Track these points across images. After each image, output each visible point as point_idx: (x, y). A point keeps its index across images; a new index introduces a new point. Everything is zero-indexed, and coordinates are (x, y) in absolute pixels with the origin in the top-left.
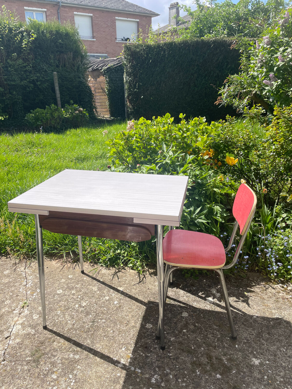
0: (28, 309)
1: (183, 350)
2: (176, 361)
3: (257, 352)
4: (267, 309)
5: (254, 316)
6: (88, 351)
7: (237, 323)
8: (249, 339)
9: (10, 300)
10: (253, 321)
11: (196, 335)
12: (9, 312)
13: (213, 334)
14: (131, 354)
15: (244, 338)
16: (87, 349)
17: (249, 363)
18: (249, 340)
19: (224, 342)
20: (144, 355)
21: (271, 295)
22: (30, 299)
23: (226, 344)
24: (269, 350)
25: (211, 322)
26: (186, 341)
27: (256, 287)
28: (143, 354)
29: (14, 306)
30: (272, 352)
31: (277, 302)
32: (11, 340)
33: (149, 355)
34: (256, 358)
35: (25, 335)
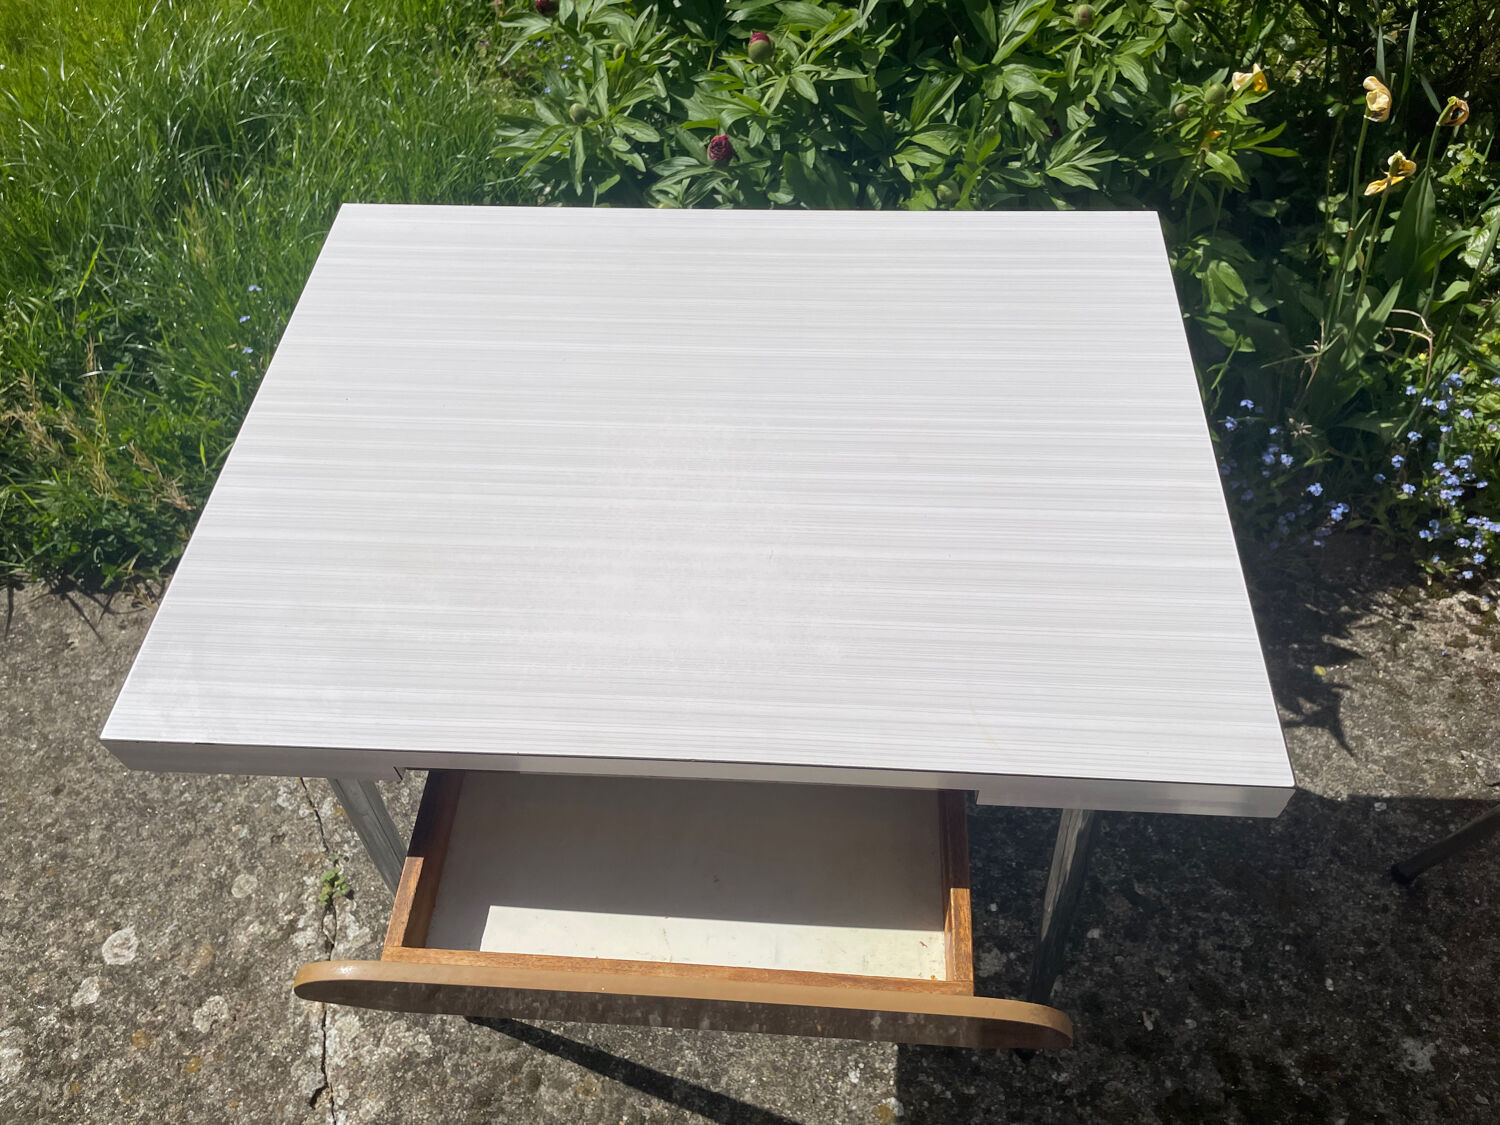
0: (354, 913)
1: (1110, 1044)
2: (1095, 1107)
3: (1415, 1003)
4: (1426, 752)
5: (1377, 799)
6: (703, 1115)
7: (1307, 852)
8: (1375, 936)
9: (251, 869)
10: (1376, 831)
11: (1149, 947)
12: (270, 945)
13: (1219, 931)
14: (893, 1101)
15: (1354, 931)
16: (697, 1101)
17: (1391, 1067)
18: (1377, 944)
19: (1273, 970)
20: (949, 1094)
21: (1428, 665)
22: (346, 847)
23: (1284, 977)
24: (1462, 984)
25: (1196, 866)
26: (1113, 990)
27: (1361, 627)
28: (943, 1092)
29: (284, 903)
30: (1474, 992)
31: (1462, 701)
32: (342, 1108)
33: (973, 1091)
34: (1417, 1033)
35: (394, 1070)
